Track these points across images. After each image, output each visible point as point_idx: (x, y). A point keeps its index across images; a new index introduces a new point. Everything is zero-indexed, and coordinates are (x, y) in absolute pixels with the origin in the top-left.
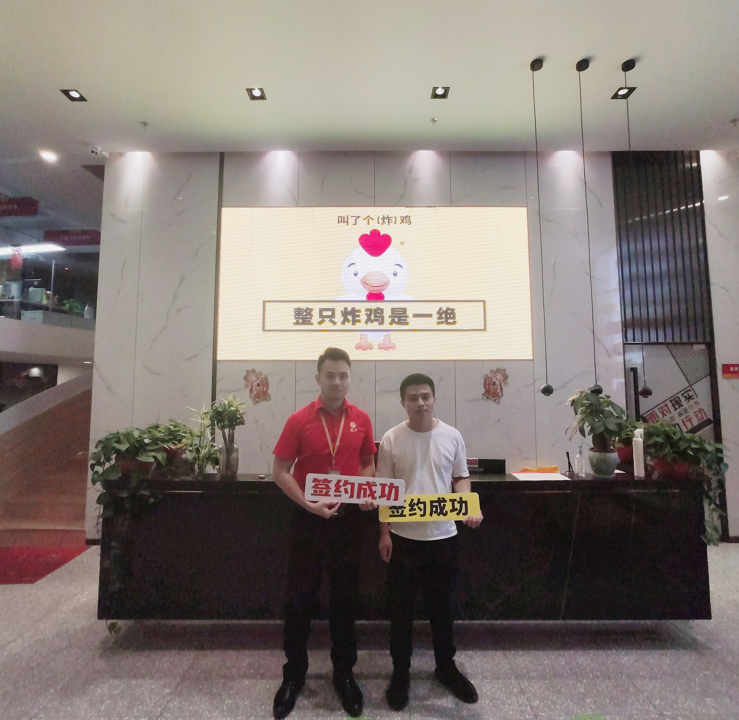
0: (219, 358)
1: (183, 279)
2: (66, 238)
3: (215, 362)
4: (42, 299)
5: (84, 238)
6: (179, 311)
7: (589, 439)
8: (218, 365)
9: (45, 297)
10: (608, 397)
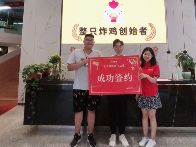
0: (62, 43)
1: (50, 17)
2: (12, 4)
3: (61, 44)
4: (4, 24)
5: (17, 4)
6: (49, 28)
7: (182, 67)
8: (62, 45)
9: (5, 24)
10: (188, 54)
